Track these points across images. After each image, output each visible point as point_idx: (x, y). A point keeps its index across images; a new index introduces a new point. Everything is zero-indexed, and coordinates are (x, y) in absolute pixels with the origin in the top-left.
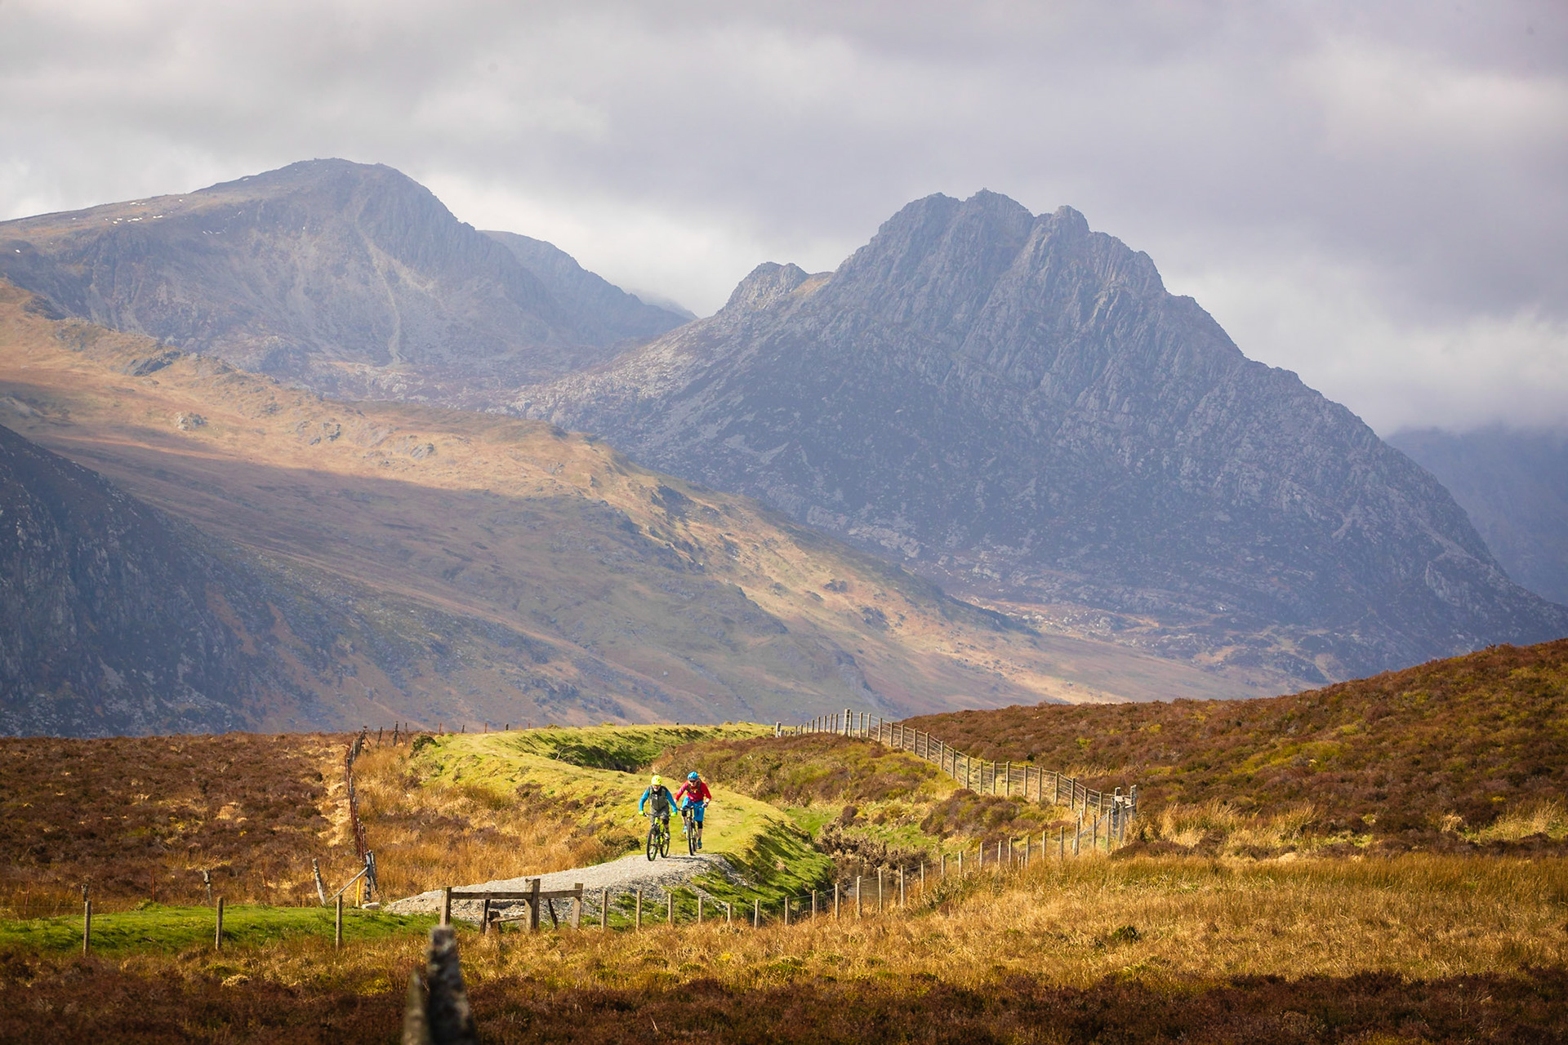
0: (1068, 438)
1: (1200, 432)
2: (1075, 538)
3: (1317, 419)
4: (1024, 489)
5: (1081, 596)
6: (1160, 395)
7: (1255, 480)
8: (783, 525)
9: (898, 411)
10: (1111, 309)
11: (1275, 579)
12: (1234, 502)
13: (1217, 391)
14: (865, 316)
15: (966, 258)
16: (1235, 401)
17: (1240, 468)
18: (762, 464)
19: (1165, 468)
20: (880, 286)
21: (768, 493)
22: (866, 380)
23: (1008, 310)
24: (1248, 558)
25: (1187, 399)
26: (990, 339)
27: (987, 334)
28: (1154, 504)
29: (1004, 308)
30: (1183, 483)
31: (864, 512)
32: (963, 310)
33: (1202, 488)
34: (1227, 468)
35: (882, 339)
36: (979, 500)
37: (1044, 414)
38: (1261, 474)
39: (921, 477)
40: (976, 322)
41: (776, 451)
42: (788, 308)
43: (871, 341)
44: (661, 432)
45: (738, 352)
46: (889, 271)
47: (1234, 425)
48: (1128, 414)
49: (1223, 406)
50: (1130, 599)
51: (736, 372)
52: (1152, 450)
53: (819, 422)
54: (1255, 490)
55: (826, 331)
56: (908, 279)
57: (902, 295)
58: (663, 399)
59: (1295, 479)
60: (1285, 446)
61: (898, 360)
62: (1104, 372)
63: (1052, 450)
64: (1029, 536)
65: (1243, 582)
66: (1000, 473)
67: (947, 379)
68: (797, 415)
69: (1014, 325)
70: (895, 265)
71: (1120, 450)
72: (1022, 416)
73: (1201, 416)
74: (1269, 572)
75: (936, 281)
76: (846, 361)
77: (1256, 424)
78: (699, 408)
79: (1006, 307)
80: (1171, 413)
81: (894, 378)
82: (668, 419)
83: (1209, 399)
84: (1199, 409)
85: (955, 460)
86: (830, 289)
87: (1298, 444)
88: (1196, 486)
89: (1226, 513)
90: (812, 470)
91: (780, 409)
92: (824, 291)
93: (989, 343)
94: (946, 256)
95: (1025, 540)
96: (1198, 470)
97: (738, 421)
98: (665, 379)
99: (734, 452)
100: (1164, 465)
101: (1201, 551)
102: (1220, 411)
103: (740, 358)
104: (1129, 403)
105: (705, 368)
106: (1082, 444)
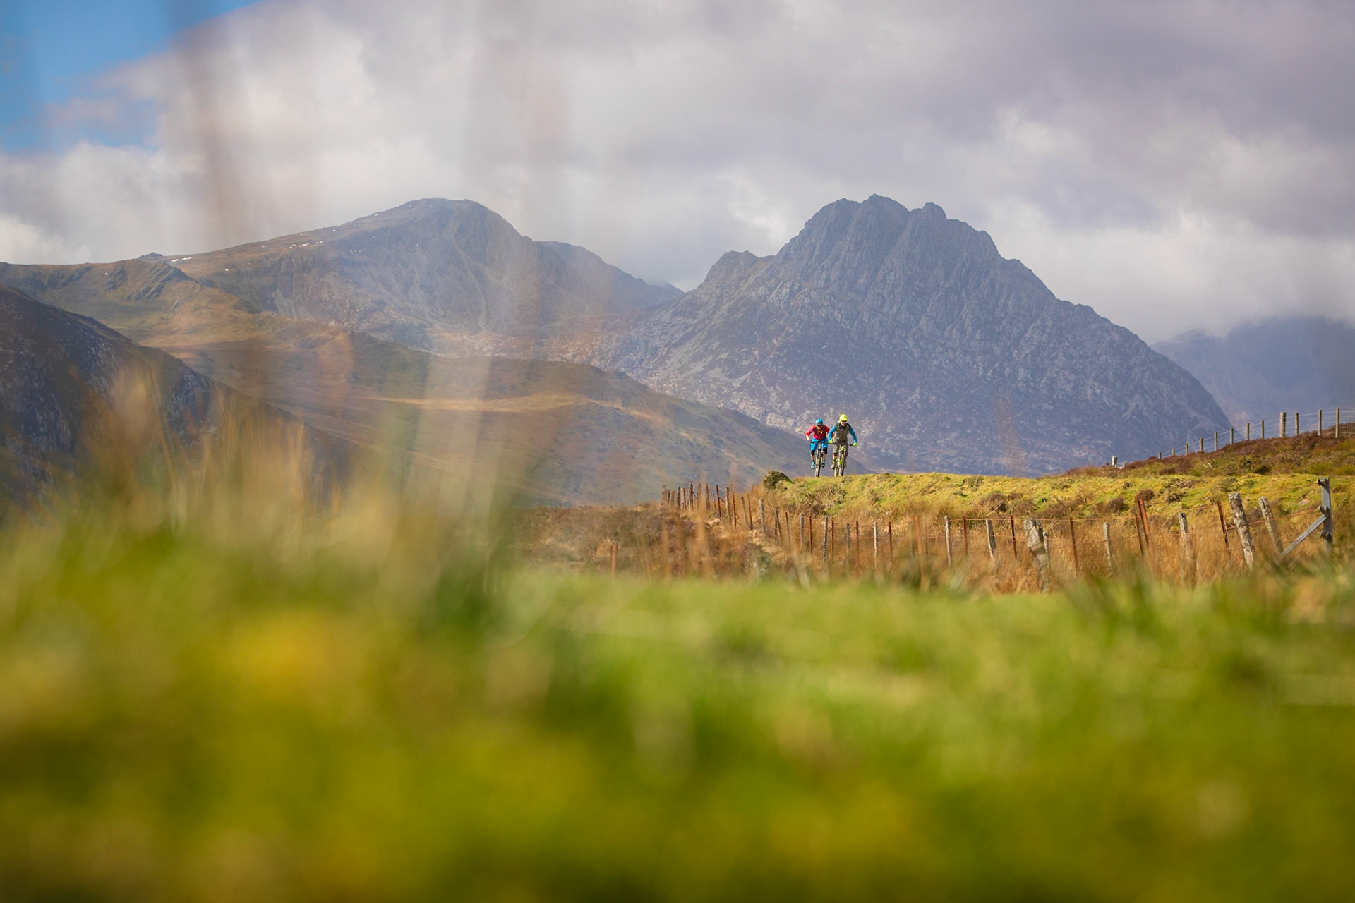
0: (939, 359)
1: (1029, 350)
2: (948, 426)
3: (1108, 338)
4: (912, 395)
5: (955, 465)
6: (1001, 327)
7: (1069, 381)
8: (752, 426)
9: (824, 347)
10: (964, 270)
11: (1086, 447)
12: (1055, 396)
13: (1039, 322)
14: (798, 285)
15: (865, 241)
16: (1052, 328)
17: (1057, 373)
18: (734, 387)
19: (1007, 375)
20: (807, 263)
21: (739, 406)
22: (802, 327)
23: (895, 275)
24: (1067, 434)
25: (1019, 328)
26: (884, 295)
27: (881, 291)
28: (1001, 400)
29: (892, 274)
30: (1019, 385)
31: (805, 416)
32: (864, 276)
33: (1032, 388)
34: (1048, 374)
35: (811, 299)
36: (882, 404)
37: (923, 343)
38: (1072, 377)
39: (842, 390)
40: (873, 284)
41: (743, 378)
42: (746, 282)
43: (803, 300)
44: (666, 369)
45: (714, 313)
46: (813, 252)
47: (1051, 345)
48: (980, 341)
49: (1044, 332)
50: (988, 465)
51: (713, 327)
52: (997, 364)
53: (771, 356)
54: (1068, 387)
55: (773, 295)
56: (826, 257)
57: (822, 269)
58: (665, 347)
59: (1095, 379)
60: (1087, 357)
61: (822, 312)
62: (962, 313)
63: (930, 368)
64: (917, 426)
65: (1064, 450)
66: (895, 385)
67: (856, 323)
68: (756, 353)
69: (900, 285)
70: (817, 249)
71: (975, 365)
72: (908, 346)
73: (1029, 339)
74: (1081, 443)
75: (845, 258)
76: (787, 315)
77: (1066, 344)
78: (690, 352)
79: (893, 273)
80: (1009, 338)
81: (820, 324)
82: (669, 360)
83: (1034, 327)
84: (1028, 335)
85: (864, 378)
86: (774, 267)
87: (1096, 355)
88: (1028, 387)
89: (1049, 404)
90: (768, 389)
91: (744, 350)
92: (770, 269)
93: (883, 298)
94: (851, 241)
95: (915, 429)
96: (1029, 376)
97: (717, 359)
98: (666, 333)
99: (715, 380)
100: (1006, 374)
101: (1034, 431)
102: (1042, 335)
103: (716, 317)
104: (980, 333)
105: (692, 325)
106: (950, 362)
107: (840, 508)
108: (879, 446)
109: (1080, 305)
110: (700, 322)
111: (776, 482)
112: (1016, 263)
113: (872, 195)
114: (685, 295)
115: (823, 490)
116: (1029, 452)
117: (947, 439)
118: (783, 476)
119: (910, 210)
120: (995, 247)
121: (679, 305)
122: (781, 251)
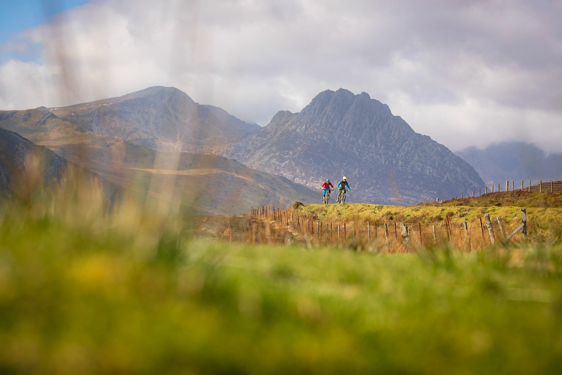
0: (367, 156)
1: (403, 153)
2: (370, 184)
5: (372, 200)
6: (392, 144)
7: (419, 166)
8: (289, 183)
9: (319, 151)
10: (377, 120)
11: (426, 194)
12: (414, 173)
13: (408, 142)
14: (309, 125)
15: (337, 107)
16: (413, 145)
17: (415, 163)
18: (282, 167)
19: (394, 164)
20: (312, 116)
21: (284, 175)
22: (310, 142)
23: (349, 121)
24: (418, 188)
27: (343, 128)
28: (391, 174)
29: (348, 121)
30: (399, 168)
31: (311, 179)
32: (336, 122)
33: (405, 169)
34: (411, 163)
35: (314, 131)
37: (360, 150)
38: (421, 165)
39: (326, 169)
40: (340, 125)
41: (285, 163)
42: (287, 123)
43: (311, 131)
44: (253, 159)
45: (274, 136)
46: (315, 111)
47: (413, 152)
48: (383, 149)
49: (410, 146)
50: (386, 201)
51: (273, 141)
52: (390, 159)
53: (297, 154)
54: (419, 169)
55: (298, 129)
56: (320, 114)
57: (319, 119)
58: (253, 149)
59: (430, 166)
60: (428, 157)
62: (376, 138)
63: (362, 160)
65: (417, 195)
66: (348, 167)
67: (332, 141)
68: (291, 152)
69: (350, 126)
70: (317, 110)
71: (381, 160)
72: (354, 151)
73: (403, 149)
74: (424, 192)
75: (328, 114)
76: (304, 137)
77: (419, 151)
78: (264, 152)
80: (395, 149)
81: (318, 142)
82: (255, 155)
83: (406, 144)
84: (403, 147)
85: (335, 164)
86: (299, 117)
87: (431, 156)
88: (403, 169)
89: (412, 176)
90: (296, 168)
91: (286, 151)
92: (297, 118)
93: (344, 131)
94: (331, 107)
96: (403, 164)
97: (275, 155)
98: (254, 144)
99: (274, 164)
101: (405, 187)
103: (274, 137)
104: (383, 146)
105: (265, 140)
106: (371, 158)
107: (324, 217)
109: (425, 135)
110: (268, 140)
111: (298, 206)
112: (399, 117)
113: (340, 88)
114: (262, 128)
115: (318, 210)
116: (402, 196)
117: (369, 190)
118: (301, 204)
119: (355, 95)
120: (390, 110)
121: (259, 132)
122: (302, 110)
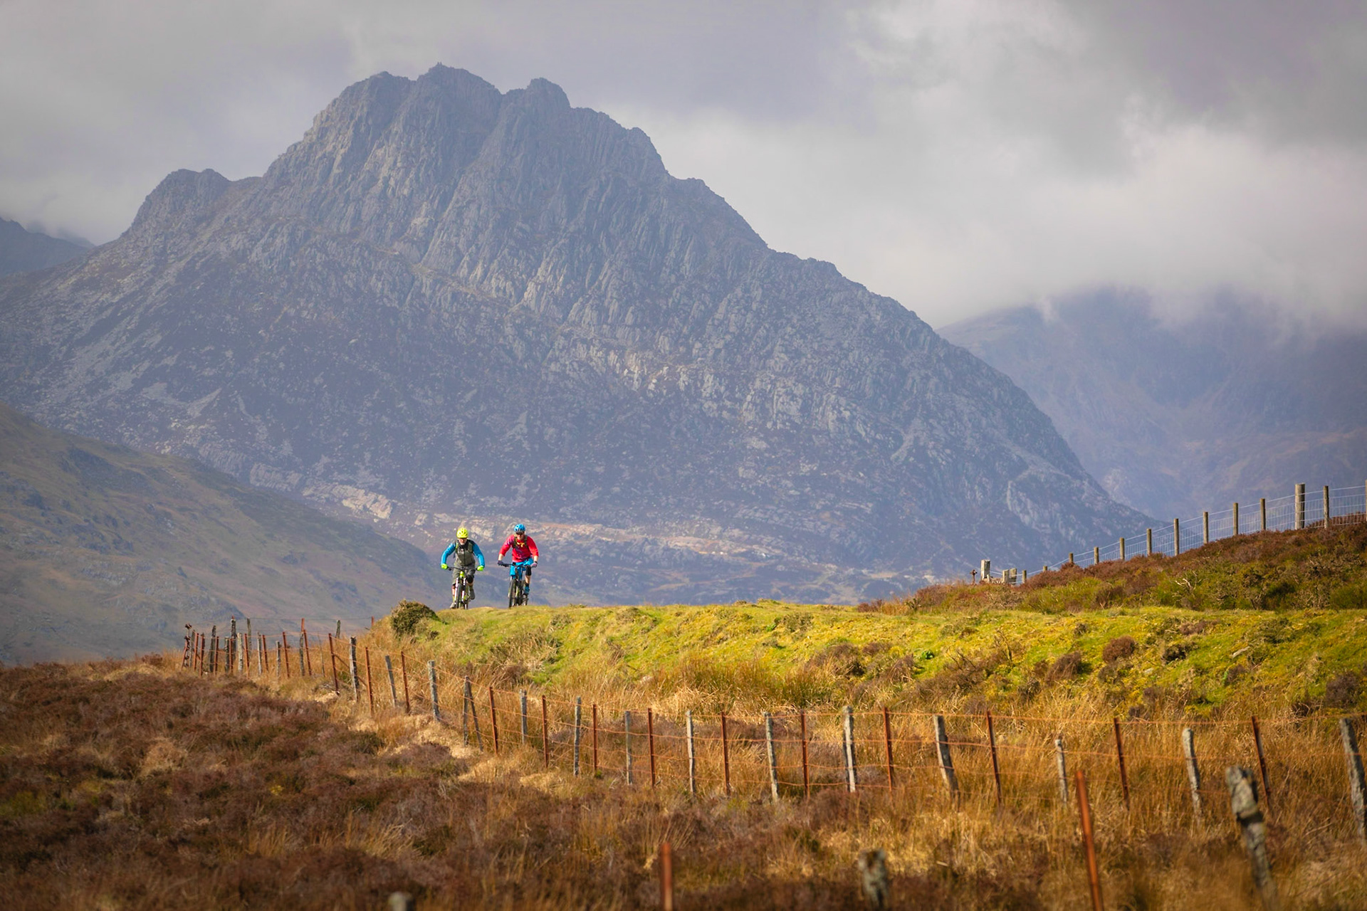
0: (562, 361)
1: (722, 342)
2: (579, 482)
3: (863, 318)
4: (514, 426)
5: (592, 552)
6: (671, 301)
7: (793, 397)
8: (225, 487)
9: (353, 341)
10: (603, 200)
11: (827, 514)
12: (769, 425)
13: (739, 292)
14: (303, 228)
15: (423, 149)
16: (762, 302)
17: (773, 383)
18: (190, 417)
19: (682, 388)
20: (319, 191)
21: (201, 452)
22: (311, 305)
23: (479, 209)
24: (792, 492)
25: (704, 303)
26: (460, 246)
27: (454, 240)
28: (673, 433)
29: (473, 207)
30: (706, 406)
32: (423, 213)
33: (730, 411)
34: (758, 383)
35: (327, 255)
36: (460, 443)
37: (531, 333)
38: (799, 390)
39: (385, 419)
40: (439, 225)
41: (205, 400)
42: (209, 225)
43: (314, 258)
44: (64, 386)
45: (151, 282)
46: (330, 169)
47: (762, 332)
48: (633, 326)
49: (747, 309)
50: (652, 551)
51: (150, 307)
52: (665, 368)
53: (257, 360)
54: (794, 409)
55: (258, 249)
56: (353, 179)
57: (347, 201)
58: (62, 345)
59: (840, 392)
60: (827, 354)
61: (349, 279)
62: (601, 278)
63: (543, 377)
64: (524, 482)
65: (788, 521)
66: (483, 408)
67: (409, 298)
68: (229, 354)
69: (487, 228)
70: (336, 164)
71: (626, 371)
72: (505, 338)
73: (721, 323)
74: (818, 507)
75: (387, 180)
76: (284, 284)
77: (789, 329)
78: (108, 354)
79: (476, 206)
80: (685, 321)
81: (345, 301)
82: (71, 368)
83: (730, 301)
84: (718, 316)
85: (426, 396)
86: (259, 197)
87: (842, 349)
88: (720, 409)
89: (761, 439)
90: (252, 420)
91: (207, 348)
92: (251, 200)
93: (458, 252)
94: (398, 149)
95: (519, 488)
96: (722, 389)
97: (157, 366)
98: (64, 320)
99: (154, 404)
100: (682, 386)
101: (735, 487)
102: (744, 315)
103: (154, 289)
104: (632, 313)
105: (112, 304)
106: (580, 366)
107: (554, 671)
108: (456, 520)
109: (812, 261)
110: (124, 300)
111: (413, 622)
112: (696, 186)
113: (434, 65)
114: (97, 251)
115: (521, 640)
116: (725, 527)
117: (578, 505)
118: (426, 611)
119: (503, 91)
120: (659, 157)
121: (86, 269)
122: (272, 168)
